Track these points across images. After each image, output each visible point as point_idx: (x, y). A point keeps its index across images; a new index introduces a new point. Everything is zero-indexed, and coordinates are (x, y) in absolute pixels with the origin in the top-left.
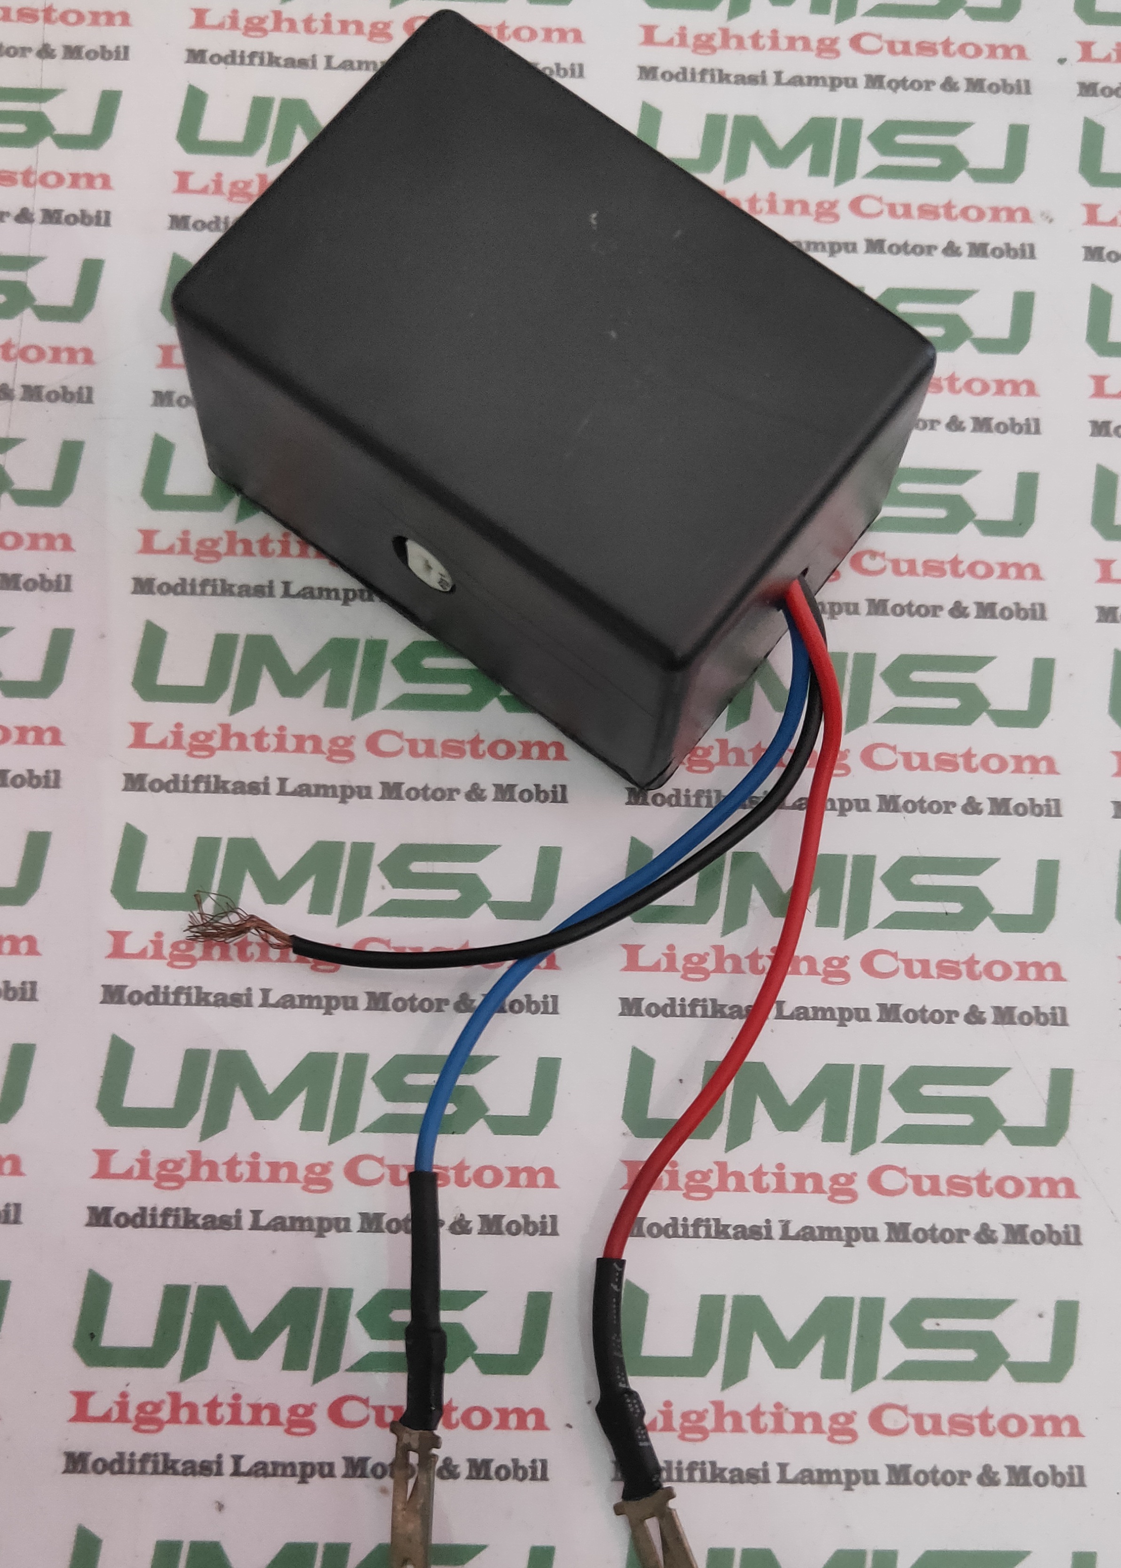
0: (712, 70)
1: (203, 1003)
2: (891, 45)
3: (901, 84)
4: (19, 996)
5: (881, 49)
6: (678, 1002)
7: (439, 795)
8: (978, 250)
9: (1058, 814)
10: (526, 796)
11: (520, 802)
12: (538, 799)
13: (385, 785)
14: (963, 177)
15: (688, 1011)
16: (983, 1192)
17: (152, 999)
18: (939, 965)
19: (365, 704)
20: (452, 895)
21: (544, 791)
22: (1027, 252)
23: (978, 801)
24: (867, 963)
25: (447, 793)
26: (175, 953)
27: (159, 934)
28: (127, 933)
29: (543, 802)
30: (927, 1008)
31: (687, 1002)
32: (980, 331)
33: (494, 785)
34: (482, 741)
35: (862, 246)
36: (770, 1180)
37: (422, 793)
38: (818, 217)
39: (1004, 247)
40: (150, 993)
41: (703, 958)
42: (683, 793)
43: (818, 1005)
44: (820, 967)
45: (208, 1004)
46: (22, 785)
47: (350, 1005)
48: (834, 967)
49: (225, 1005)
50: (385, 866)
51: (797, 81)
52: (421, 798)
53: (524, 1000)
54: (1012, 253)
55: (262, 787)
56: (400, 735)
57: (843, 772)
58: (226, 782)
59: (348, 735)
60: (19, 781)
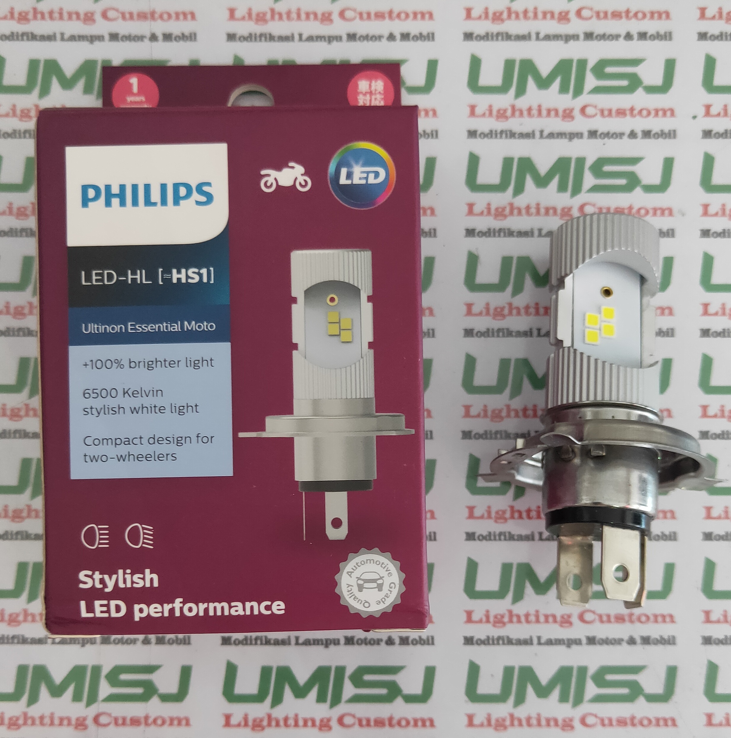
0: (506, 131)
2: (602, 111)
3: (607, 135)
5: (596, 115)
15: (495, 642)
16: (633, 725)
36: (534, 722)
41: (503, 616)
51: (551, 135)
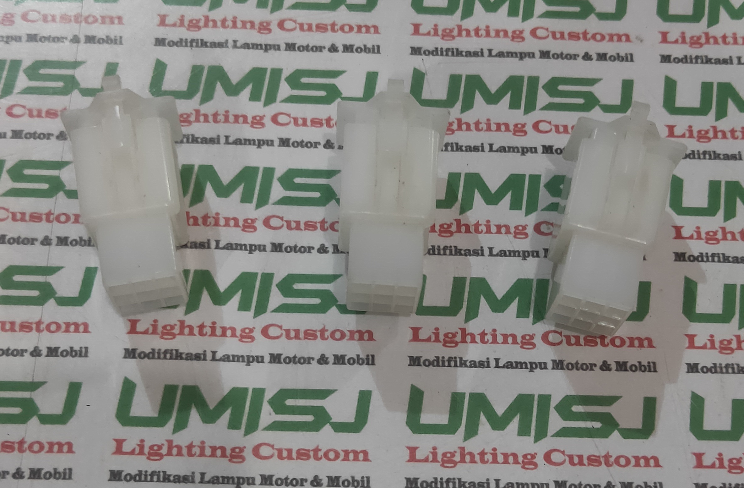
1: (167, 481)
4: (62, 477)
6: (439, 480)
7: (302, 361)
8: (602, 57)
9: (655, 371)
10: (352, 362)
11: (348, 365)
12: (358, 363)
13: (272, 355)
14: (592, 18)
17: (137, 478)
18: (589, 458)
19: (261, 309)
20: (309, 418)
21: (361, 359)
22: (629, 58)
23: (609, 363)
24: (547, 457)
25: (307, 360)
26: (152, 451)
27: (142, 441)
28: (124, 440)
29: (361, 365)
30: (582, 483)
31: (444, 480)
32: (604, 101)
33: (334, 355)
34: (327, 330)
35: (537, 55)
37: (293, 360)
38: (513, 38)
39: (616, 55)
40: (136, 475)
42: (441, 359)
43: (520, 481)
44: (520, 459)
45: (169, 481)
46: (66, 356)
47: (251, 481)
48: (528, 459)
49: (179, 482)
50: (271, 402)
52: (292, 363)
53: (350, 479)
54: (620, 59)
55: (202, 356)
56: (280, 327)
57: (531, 347)
58: (181, 354)
59: (251, 327)
60: (65, 353)
